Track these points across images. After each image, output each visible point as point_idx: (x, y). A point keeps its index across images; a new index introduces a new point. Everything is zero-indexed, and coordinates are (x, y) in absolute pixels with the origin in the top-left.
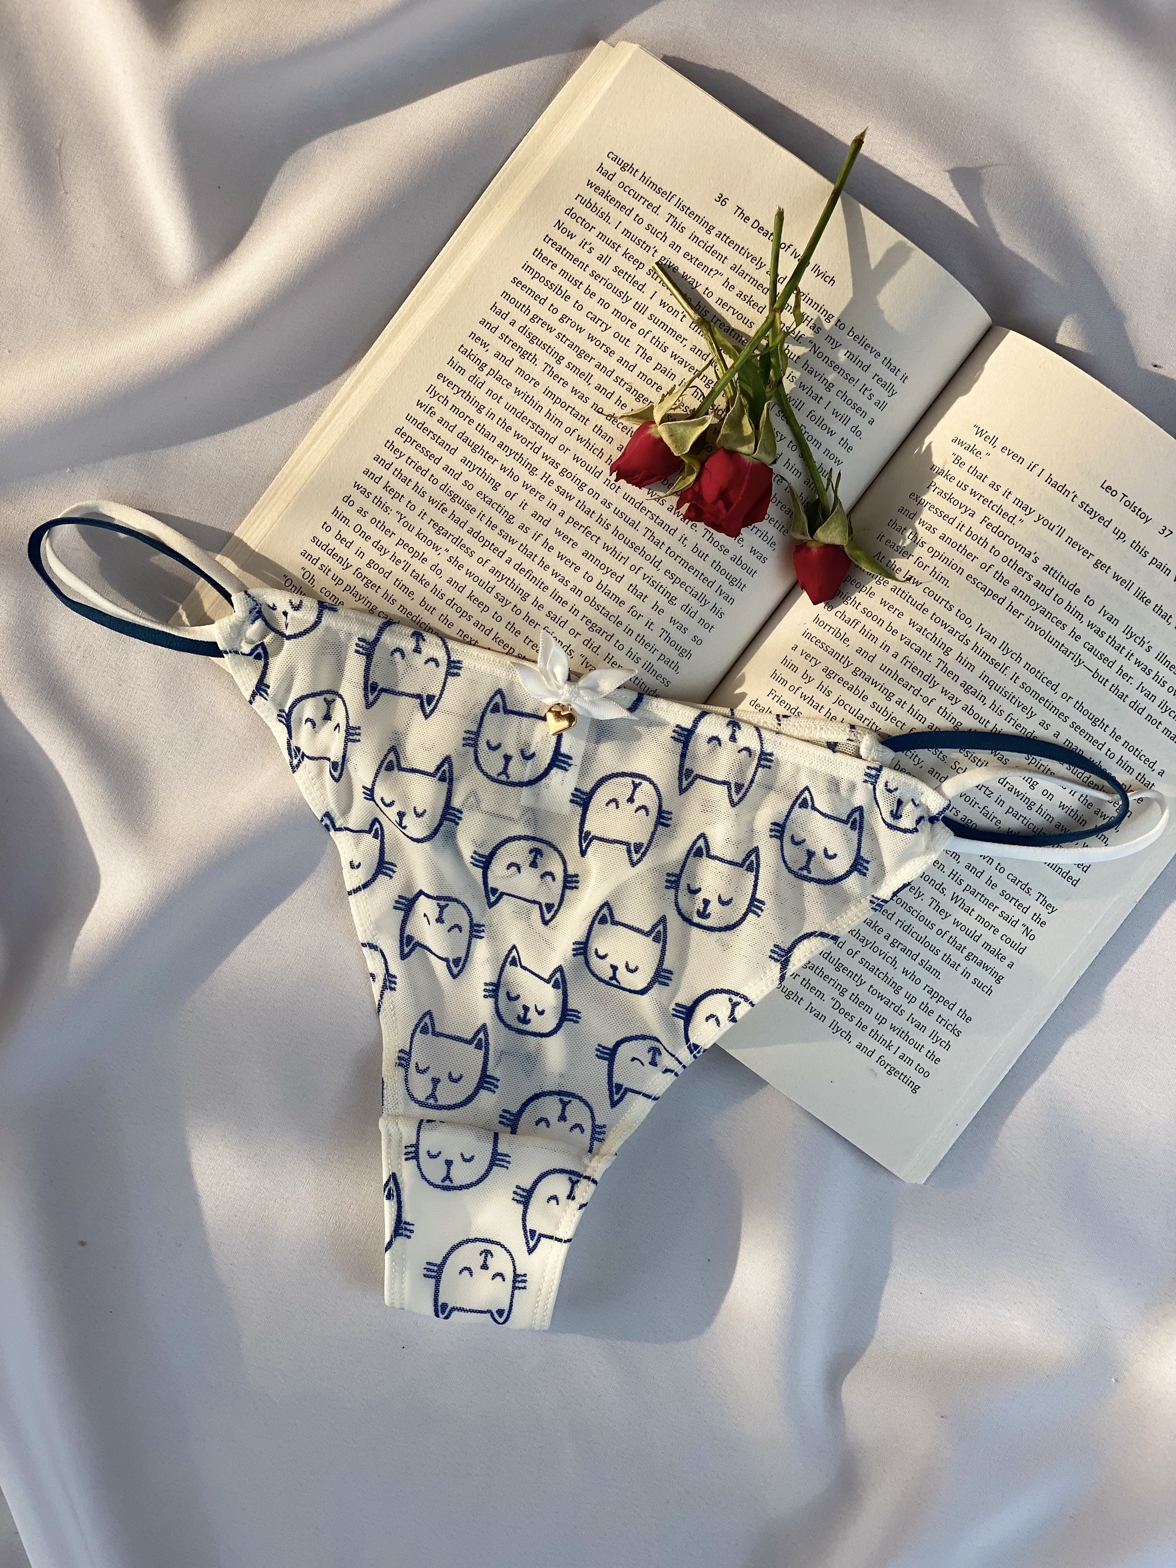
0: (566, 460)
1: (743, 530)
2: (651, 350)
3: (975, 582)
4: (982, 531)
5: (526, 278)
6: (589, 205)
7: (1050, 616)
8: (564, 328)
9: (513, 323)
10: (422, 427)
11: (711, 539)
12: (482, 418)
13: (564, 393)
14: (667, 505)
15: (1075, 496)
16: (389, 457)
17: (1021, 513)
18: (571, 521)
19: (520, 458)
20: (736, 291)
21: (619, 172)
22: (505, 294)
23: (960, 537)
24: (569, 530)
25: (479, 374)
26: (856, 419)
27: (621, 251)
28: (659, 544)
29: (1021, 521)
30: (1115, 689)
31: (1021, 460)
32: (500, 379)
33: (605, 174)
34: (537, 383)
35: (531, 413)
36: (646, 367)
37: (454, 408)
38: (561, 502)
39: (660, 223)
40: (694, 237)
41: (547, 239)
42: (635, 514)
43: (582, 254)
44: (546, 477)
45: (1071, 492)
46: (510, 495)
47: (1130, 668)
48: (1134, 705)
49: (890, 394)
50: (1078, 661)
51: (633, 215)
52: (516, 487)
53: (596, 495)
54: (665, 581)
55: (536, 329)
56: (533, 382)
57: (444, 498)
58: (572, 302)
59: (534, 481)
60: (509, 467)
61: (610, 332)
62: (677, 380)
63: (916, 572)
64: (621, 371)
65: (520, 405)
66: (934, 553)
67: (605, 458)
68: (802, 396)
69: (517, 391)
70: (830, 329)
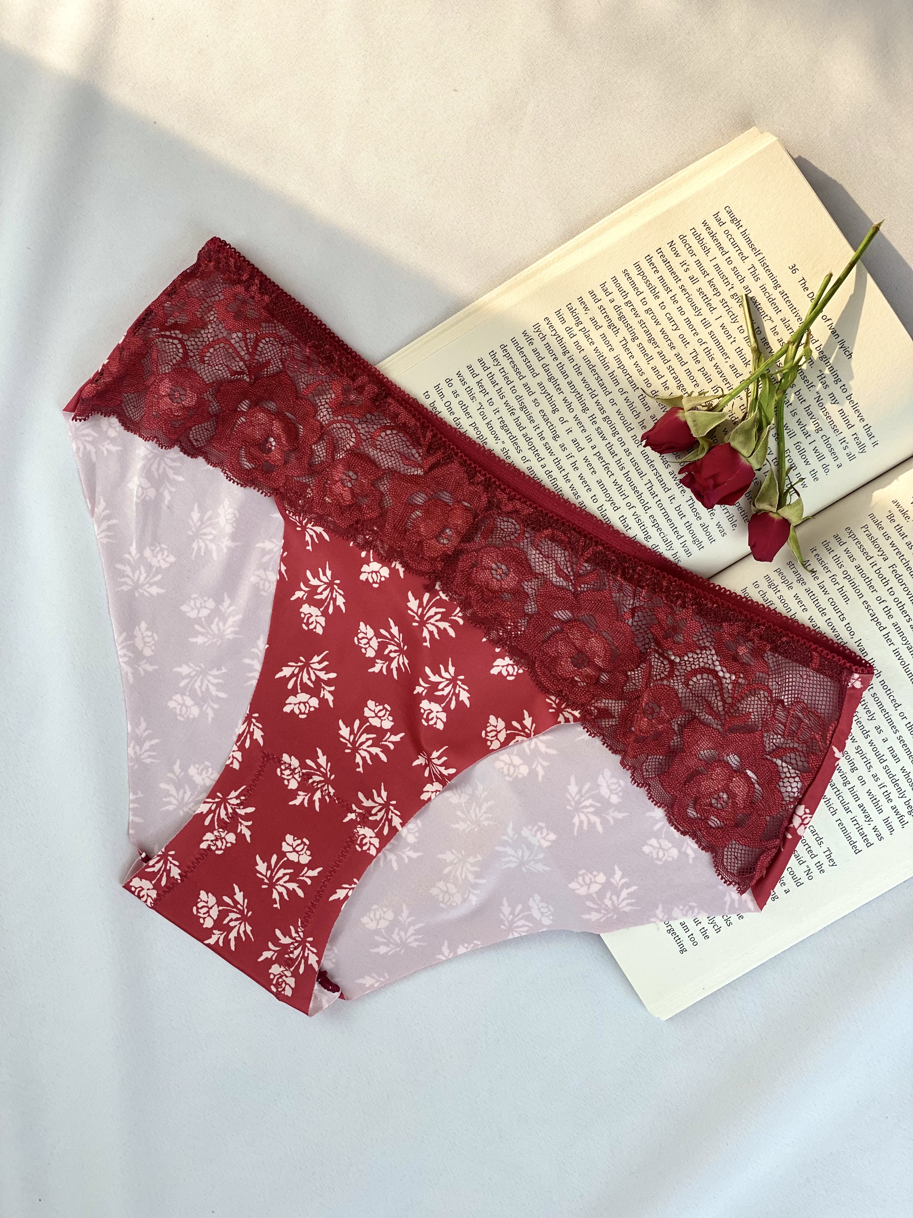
0: (611, 411)
1: (716, 507)
2: (702, 356)
3: (868, 608)
4: (887, 573)
5: (633, 273)
6: (698, 238)
8: (647, 318)
9: (612, 301)
10: (520, 350)
11: (692, 506)
12: (564, 359)
13: (629, 364)
14: (670, 469)
16: (489, 362)
18: (598, 455)
19: (579, 396)
20: (779, 337)
21: (728, 222)
22: (615, 279)
23: (870, 572)
24: (594, 461)
25: (575, 328)
26: (829, 459)
27: (708, 278)
28: (654, 495)
32: (587, 337)
33: (719, 221)
34: (612, 349)
35: (600, 368)
36: (693, 367)
37: (548, 345)
38: (597, 439)
39: (744, 269)
40: (763, 288)
41: (659, 251)
42: (644, 467)
43: (679, 271)
44: (592, 418)
46: (563, 421)
49: (861, 451)
51: (727, 256)
52: (569, 416)
53: (623, 444)
54: (648, 523)
55: (626, 311)
56: (610, 347)
57: (516, 405)
58: (659, 301)
59: (584, 418)
60: (569, 400)
61: (678, 333)
62: (712, 384)
63: (828, 584)
64: (675, 363)
65: (594, 359)
66: (847, 576)
67: (639, 420)
68: (796, 429)
69: (596, 350)
70: (835, 389)
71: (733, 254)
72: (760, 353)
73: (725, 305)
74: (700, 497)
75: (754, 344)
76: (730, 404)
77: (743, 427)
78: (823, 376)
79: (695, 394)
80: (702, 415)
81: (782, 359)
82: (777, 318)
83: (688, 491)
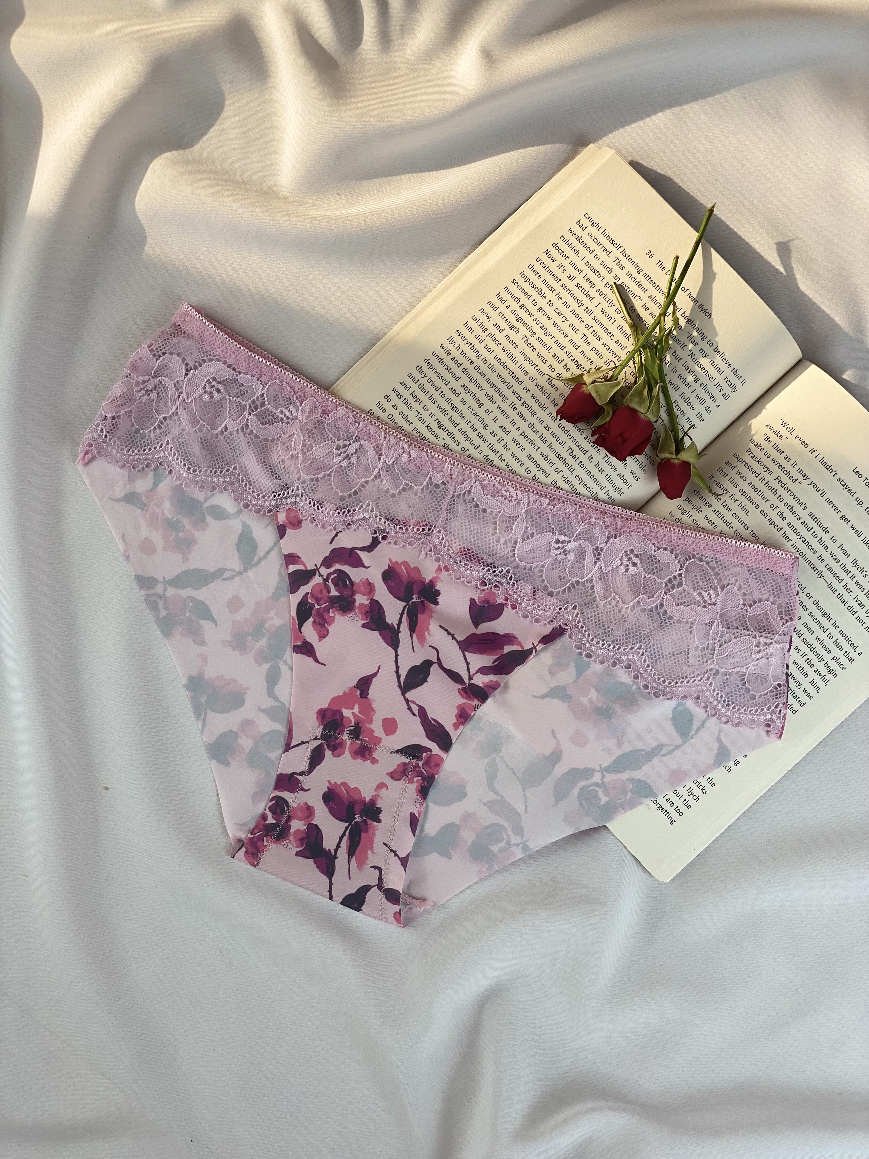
0: (526, 397)
1: (628, 458)
2: (591, 338)
3: (765, 515)
4: (775, 485)
5: (521, 281)
6: (567, 243)
7: (808, 544)
8: (539, 315)
9: (508, 307)
10: (441, 361)
11: (608, 461)
12: (479, 362)
13: (533, 356)
14: (584, 435)
15: (836, 473)
16: (417, 376)
17: (800, 478)
18: (523, 434)
19: (498, 390)
20: (650, 311)
21: (590, 226)
22: (507, 289)
23: (761, 487)
24: (521, 440)
25: (482, 334)
26: (709, 402)
27: (583, 274)
28: (575, 458)
29: (800, 483)
30: (840, 597)
31: (806, 446)
32: (494, 340)
33: (581, 226)
34: (517, 346)
35: (510, 364)
36: (586, 349)
37: (463, 353)
38: (519, 422)
39: (610, 262)
40: (629, 274)
41: (538, 260)
42: (563, 437)
43: (558, 272)
44: (512, 405)
45: (834, 470)
46: (487, 412)
47: (852, 585)
48: (850, 608)
49: (733, 391)
50: (820, 575)
51: (594, 254)
52: (493, 408)
53: (542, 422)
54: (575, 482)
55: (521, 313)
56: (514, 345)
57: (448, 407)
58: (547, 300)
59: (505, 406)
60: (490, 395)
61: (568, 323)
62: (604, 360)
63: (730, 502)
64: (570, 348)
65: (504, 358)
66: (743, 493)
67: (551, 399)
68: (679, 383)
69: (504, 349)
70: (703, 345)
71: (599, 251)
72: (637, 327)
73: (601, 293)
74: (613, 454)
75: (630, 322)
76: (623, 372)
77: (636, 389)
78: (691, 336)
79: (593, 370)
80: (602, 386)
81: (657, 330)
82: (645, 297)
83: (602, 449)
